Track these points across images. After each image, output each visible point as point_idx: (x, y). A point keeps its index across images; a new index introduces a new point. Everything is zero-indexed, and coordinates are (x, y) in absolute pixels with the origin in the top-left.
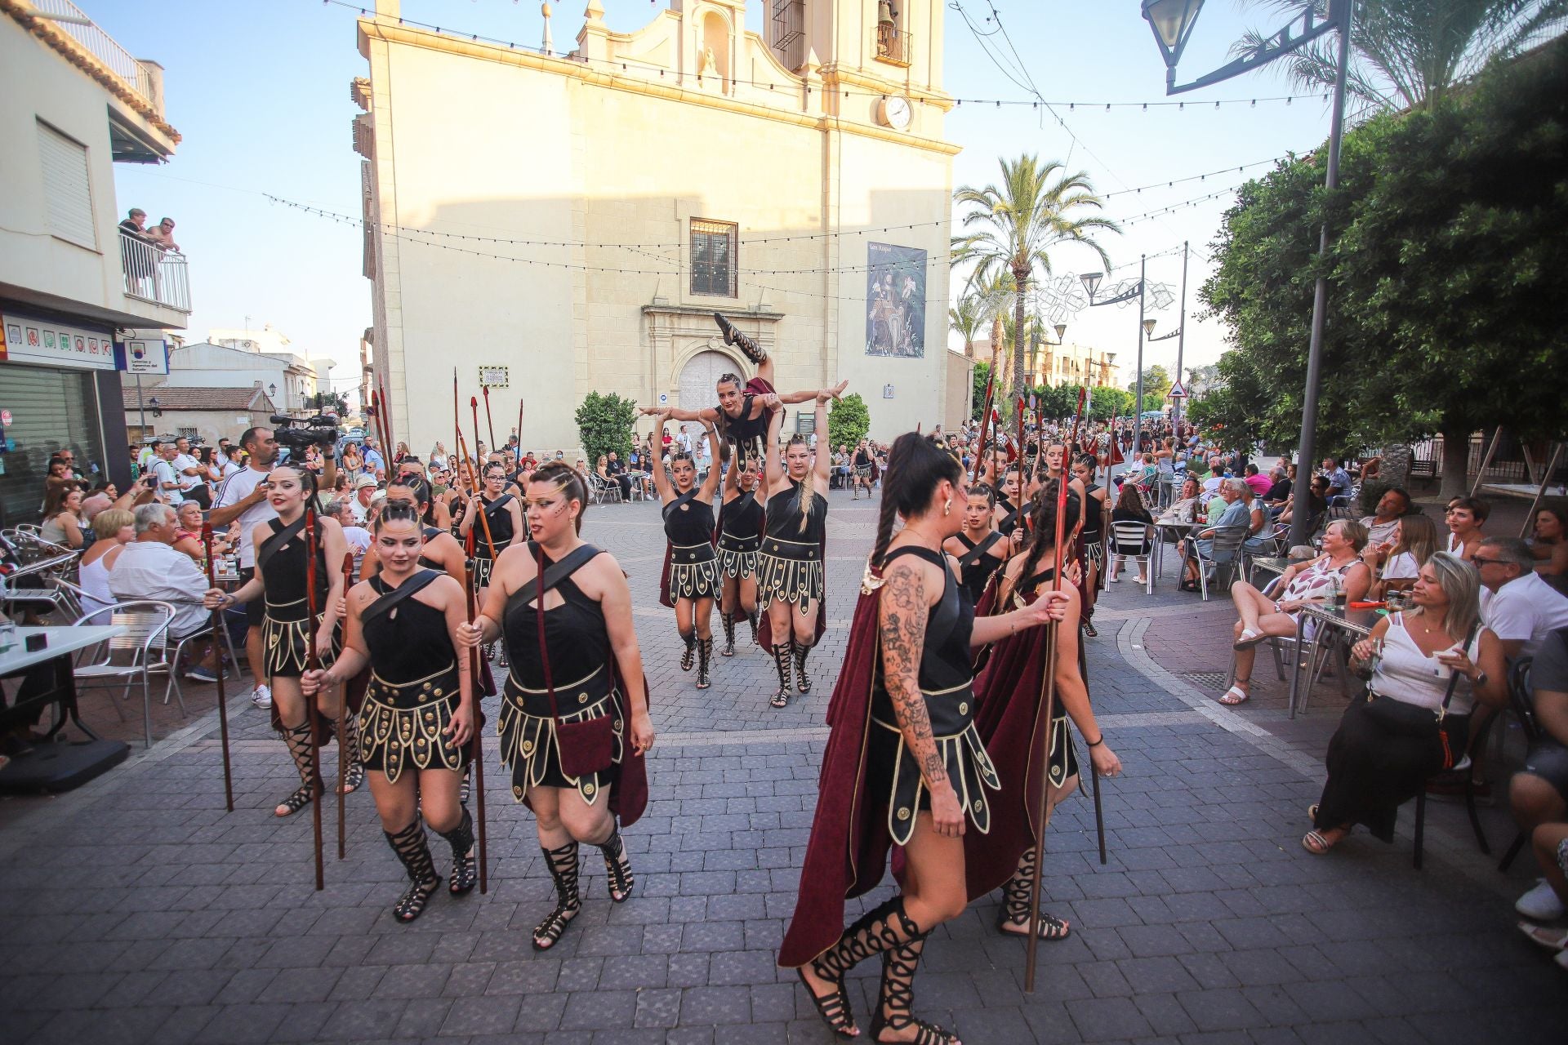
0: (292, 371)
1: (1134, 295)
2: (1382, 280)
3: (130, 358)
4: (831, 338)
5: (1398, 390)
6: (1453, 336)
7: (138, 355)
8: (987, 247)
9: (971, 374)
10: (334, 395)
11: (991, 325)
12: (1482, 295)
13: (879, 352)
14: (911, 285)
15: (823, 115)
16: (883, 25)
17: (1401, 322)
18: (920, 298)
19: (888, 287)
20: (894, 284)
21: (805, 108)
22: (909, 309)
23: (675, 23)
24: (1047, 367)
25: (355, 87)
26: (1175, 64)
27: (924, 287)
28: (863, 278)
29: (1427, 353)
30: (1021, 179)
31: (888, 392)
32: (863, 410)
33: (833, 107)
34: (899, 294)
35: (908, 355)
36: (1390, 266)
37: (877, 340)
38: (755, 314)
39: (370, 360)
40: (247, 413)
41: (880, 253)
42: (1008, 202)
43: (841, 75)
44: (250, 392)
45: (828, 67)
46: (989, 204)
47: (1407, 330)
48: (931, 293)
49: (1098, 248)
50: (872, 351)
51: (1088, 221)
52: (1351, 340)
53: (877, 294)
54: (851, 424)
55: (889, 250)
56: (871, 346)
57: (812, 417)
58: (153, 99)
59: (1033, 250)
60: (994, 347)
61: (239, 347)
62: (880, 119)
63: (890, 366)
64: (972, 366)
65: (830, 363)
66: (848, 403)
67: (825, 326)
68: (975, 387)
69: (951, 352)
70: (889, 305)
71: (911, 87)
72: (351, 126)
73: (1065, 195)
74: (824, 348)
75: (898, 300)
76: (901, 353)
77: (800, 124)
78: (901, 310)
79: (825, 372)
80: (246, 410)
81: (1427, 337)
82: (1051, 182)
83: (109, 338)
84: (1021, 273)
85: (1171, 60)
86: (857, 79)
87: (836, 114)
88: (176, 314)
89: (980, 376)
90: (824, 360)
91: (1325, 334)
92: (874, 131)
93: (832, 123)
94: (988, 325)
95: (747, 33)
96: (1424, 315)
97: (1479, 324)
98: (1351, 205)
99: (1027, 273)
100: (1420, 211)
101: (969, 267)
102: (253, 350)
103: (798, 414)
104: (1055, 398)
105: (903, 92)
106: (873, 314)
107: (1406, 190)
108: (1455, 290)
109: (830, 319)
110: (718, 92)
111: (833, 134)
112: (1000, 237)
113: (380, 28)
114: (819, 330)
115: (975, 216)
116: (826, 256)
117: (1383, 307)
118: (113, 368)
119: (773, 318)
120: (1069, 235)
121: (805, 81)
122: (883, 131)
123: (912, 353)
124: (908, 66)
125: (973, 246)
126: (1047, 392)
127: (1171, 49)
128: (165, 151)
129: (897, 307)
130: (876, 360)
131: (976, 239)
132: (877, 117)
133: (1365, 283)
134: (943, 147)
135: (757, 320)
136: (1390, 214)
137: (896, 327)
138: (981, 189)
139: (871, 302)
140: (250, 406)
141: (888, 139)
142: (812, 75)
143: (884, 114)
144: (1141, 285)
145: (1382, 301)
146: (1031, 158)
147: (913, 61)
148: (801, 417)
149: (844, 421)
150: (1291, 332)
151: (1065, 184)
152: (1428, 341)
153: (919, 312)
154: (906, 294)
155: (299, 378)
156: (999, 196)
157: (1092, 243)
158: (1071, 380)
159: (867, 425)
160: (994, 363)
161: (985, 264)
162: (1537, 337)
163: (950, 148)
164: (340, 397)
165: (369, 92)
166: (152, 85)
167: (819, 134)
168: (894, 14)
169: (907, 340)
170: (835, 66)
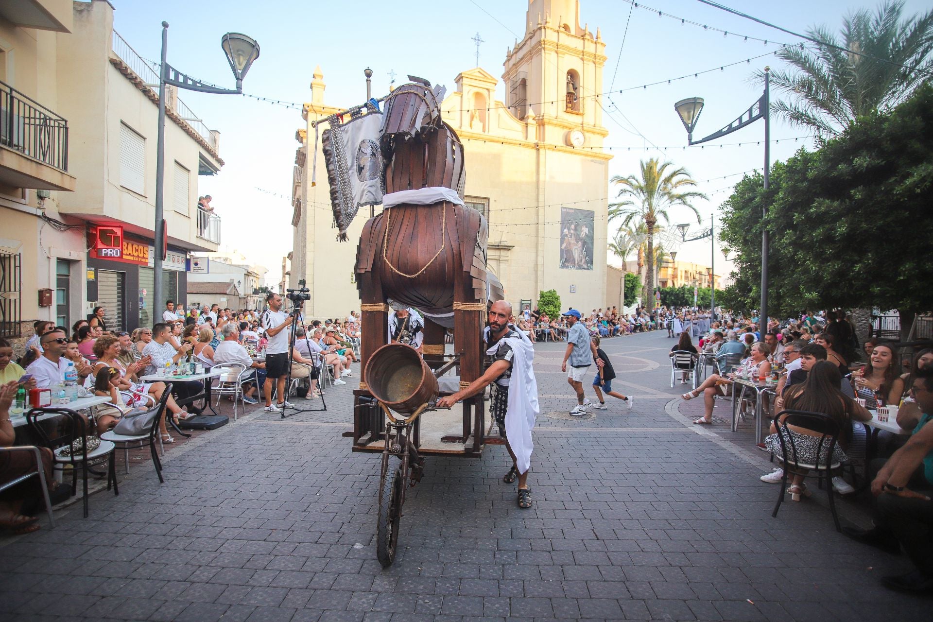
0: (248, 274)
1: (708, 235)
2: (788, 231)
3: (192, 265)
4: (540, 258)
5: (801, 284)
6: (820, 258)
7: (196, 264)
8: (630, 209)
9: (623, 280)
10: (267, 288)
11: (637, 252)
12: (829, 239)
13: (567, 267)
14: (585, 230)
15: (536, 141)
16: (569, 94)
17: (798, 251)
18: (591, 237)
19: (572, 232)
20: (576, 229)
21: (527, 138)
22: (584, 243)
23: (459, 98)
24: (674, 276)
25: (298, 134)
26: (691, 132)
27: (593, 231)
28: (559, 226)
29: (809, 266)
30: (649, 172)
31: (572, 289)
32: (557, 298)
33: (541, 135)
34: (578, 235)
35: (584, 269)
36: (790, 225)
37: (567, 260)
38: (498, 246)
39: (288, 269)
40: (226, 296)
41: (568, 213)
42: (642, 183)
43: (546, 120)
44: (228, 285)
45: (539, 117)
46: (631, 185)
47: (800, 255)
48: (597, 235)
49: (694, 209)
50: (563, 266)
51: (689, 194)
52: (781, 259)
53: (566, 235)
54: (550, 306)
55: (573, 211)
56: (563, 263)
57: (529, 302)
58: (215, 147)
59: (657, 210)
60: (639, 264)
61: (222, 261)
62: (568, 143)
63: (573, 275)
64: (623, 275)
65: (540, 273)
66: (549, 294)
67: (537, 253)
68: (625, 287)
69: (609, 267)
70: (573, 241)
71: (584, 125)
72: (296, 152)
73: (675, 180)
74: (536, 265)
75: (578, 238)
76: (580, 267)
77: (524, 146)
78: (580, 244)
79: (536, 277)
80: (226, 294)
81: (810, 258)
82: (666, 173)
83: (184, 256)
84: (651, 222)
85: (690, 129)
86: (555, 122)
87: (544, 141)
88: (214, 245)
89: (629, 281)
90: (536, 271)
91: (768, 257)
92: (564, 149)
93: (541, 144)
94: (635, 251)
95: (496, 101)
96: (808, 247)
97: (830, 252)
98: (774, 196)
99: (654, 223)
100: (800, 200)
101: (619, 220)
102: (228, 263)
103: (521, 300)
104: (678, 294)
105: (581, 128)
106: (564, 246)
107: (793, 191)
108: (817, 236)
109: (540, 248)
110: (480, 131)
111: (542, 151)
112: (638, 203)
113: (314, 108)
114: (533, 255)
115: (623, 191)
116: (537, 214)
117: (790, 244)
118: (184, 270)
119: (508, 248)
120: (678, 201)
121: (527, 124)
122: (570, 149)
123: (586, 267)
124: (582, 115)
125: (621, 208)
126: (673, 291)
127: (690, 125)
128: (217, 170)
129: (577, 242)
130: (564, 270)
131: (623, 204)
132: (566, 141)
133: (781, 232)
134: (603, 156)
135: (499, 249)
136: (787, 201)
137: (577, 252)
138: (626, 177)
139: (563, 239)
140: (228, 292)
141: (572, 153)
142: (530, 121)
143: (570, 140)
144: (711, 230)
145: (788, 241)
146: (655, 160)
147: (586, 112)
148: (523, 302)
149: (546, 305)
150: (754, 256)
151: (674, 174)
152: (809, 260)
153: (590, 245)
154: (583, 235)
155: (251, 278)
156: (637, 181)
157: (690, 206)
158: (689, 284)
159: (559, 307)
160: (639, 273)
161: (630, 217)
162: (856, 258)
163: (606, 156)
164: (269, 289)
165: (305, 136)
166: (215, 140)
167: (534, 151)
168: (575, 89)
169: (583, 260)
170: (543, 116)
